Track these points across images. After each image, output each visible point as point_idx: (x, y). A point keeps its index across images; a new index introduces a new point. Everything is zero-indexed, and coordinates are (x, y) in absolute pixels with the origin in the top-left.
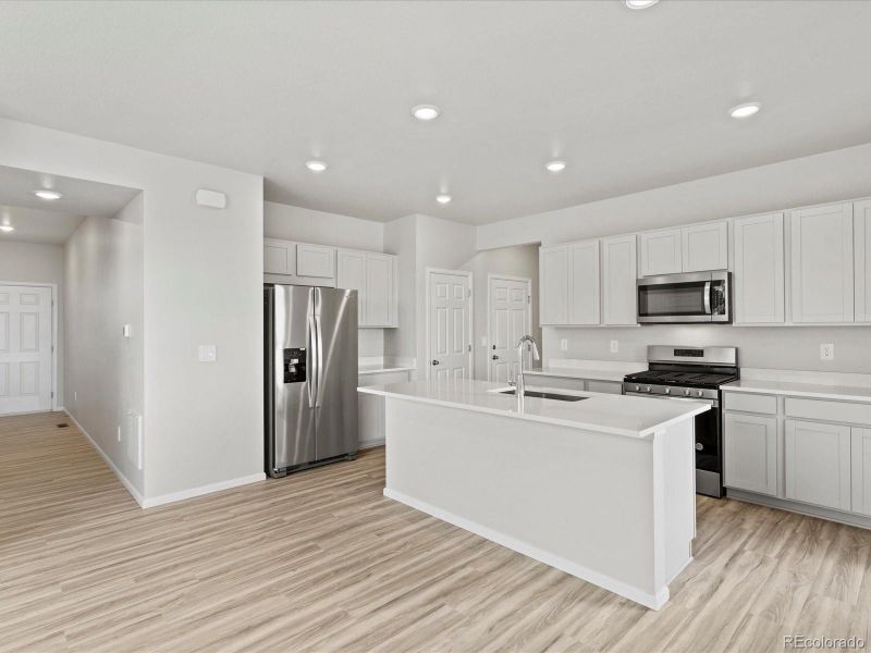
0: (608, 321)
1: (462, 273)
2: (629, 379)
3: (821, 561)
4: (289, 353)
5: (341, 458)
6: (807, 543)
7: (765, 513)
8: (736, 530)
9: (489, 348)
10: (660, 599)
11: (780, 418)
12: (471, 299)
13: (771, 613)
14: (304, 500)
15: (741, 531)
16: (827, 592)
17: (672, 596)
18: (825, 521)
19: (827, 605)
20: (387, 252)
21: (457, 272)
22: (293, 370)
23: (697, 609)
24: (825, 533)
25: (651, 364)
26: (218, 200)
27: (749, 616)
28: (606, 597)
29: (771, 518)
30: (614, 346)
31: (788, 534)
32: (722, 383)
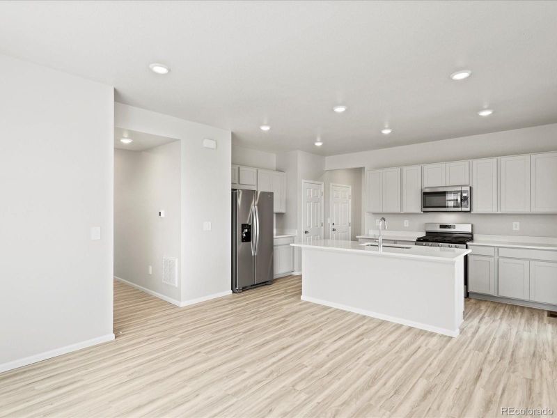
0: (405, 210)
1: (319, 183)
2: (419, 240)
3: (518, 320)
4: (244, 226)
5: (265, 284)
6: (511, 314)
7: (489, 304)
8: (478, 310)
9: (331, 225)
10: (455, 334)
11: (496, 257)
12: (323, 197)
13: (503, 337)
14: (261, 302)
15: (481, 310)
16: (524, 330)
17: (461, 333)
18: (517, 306)
19: (525, 335)
20: (277, 170)
21: (317, 182)
22: (244, 235)
23: (473, 337)
24: (518, 310)
25: (427, 233)
26: (212, 144)
27: (495, 338)
28: (432, 334)
29: (493, 305)
30: (406, 223)
31: (502, 311)
32: (468, 241)
